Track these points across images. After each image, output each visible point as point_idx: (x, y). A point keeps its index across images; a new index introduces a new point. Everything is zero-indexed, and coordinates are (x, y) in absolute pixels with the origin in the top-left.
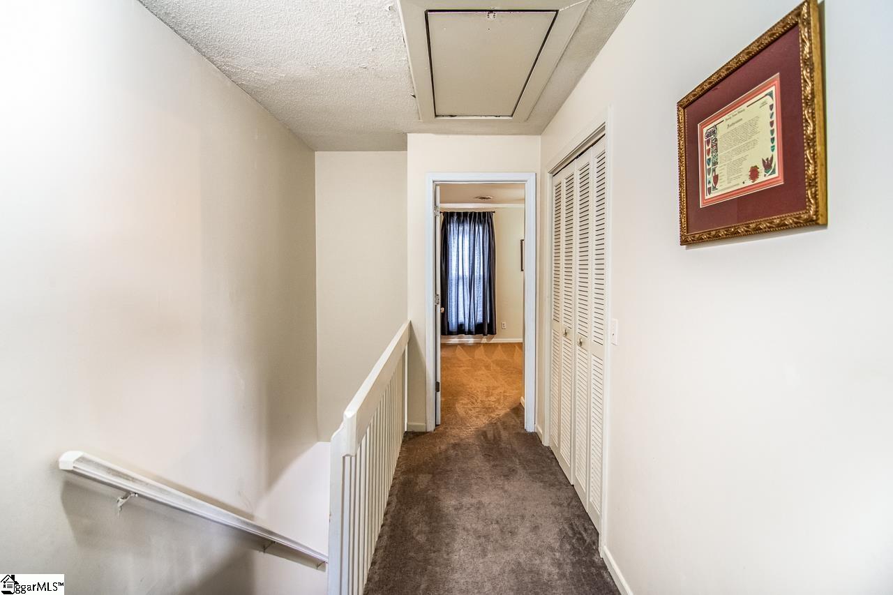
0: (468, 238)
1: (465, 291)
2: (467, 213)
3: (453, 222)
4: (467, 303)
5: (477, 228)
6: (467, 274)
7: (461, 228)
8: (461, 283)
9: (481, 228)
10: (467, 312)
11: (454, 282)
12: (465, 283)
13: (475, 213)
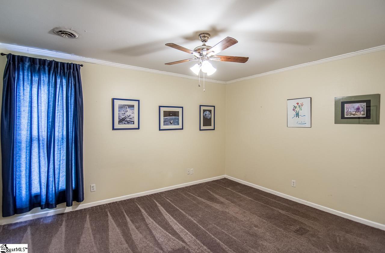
0: (46, 91)
1: (42, 154)
2: (45, 61)
3: (23, 70)
4: (44, 169)
5: (59, 81)
6: (44, 134)
7: (35, 79)
8: (35, 145)
9: (64, 81)
10: (44, 181)
11: (24, 145)
12: (41, 144)
13: (57, 63)
